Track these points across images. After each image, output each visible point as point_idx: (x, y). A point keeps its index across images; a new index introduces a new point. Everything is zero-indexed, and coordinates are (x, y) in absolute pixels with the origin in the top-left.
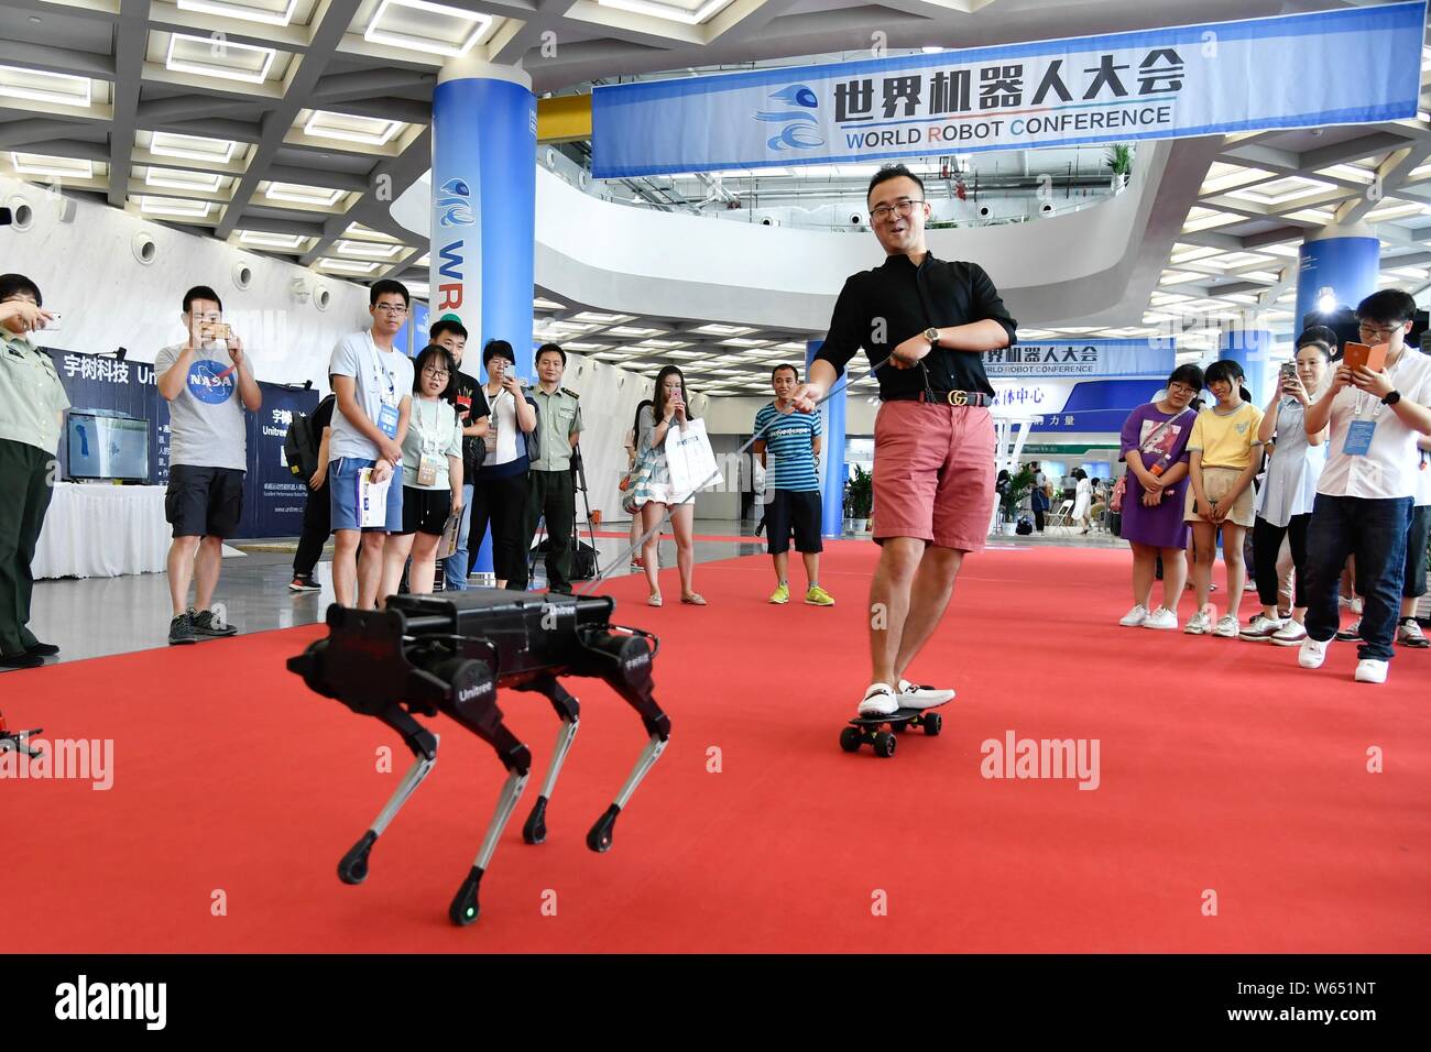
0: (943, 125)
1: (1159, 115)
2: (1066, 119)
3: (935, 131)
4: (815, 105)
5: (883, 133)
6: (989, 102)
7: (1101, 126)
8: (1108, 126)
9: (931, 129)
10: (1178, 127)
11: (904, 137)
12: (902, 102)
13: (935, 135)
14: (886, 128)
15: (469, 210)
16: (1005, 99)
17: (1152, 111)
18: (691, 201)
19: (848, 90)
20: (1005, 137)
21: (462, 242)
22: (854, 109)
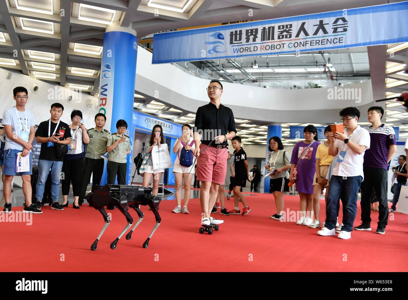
0: (265, 45)
1: (339, 40)
2: (307, 42)
3: (263, 47)
4: (223, 39)
5: (245, 48)
6: (281, 37)
7: (319, 45)
8: (322, 44)
9: (261, 46)
10: (346, 44)
11: (252, 49)
12: (252, 37)
13: (263, 48)
14: (246, 46)
15: (110, 74)
16: (286, 36)
17: (337, 39)
18: (240, 80)
19: (234, 34)
20: (286, 49)
21: (107, 84)
22: (236, 40)
